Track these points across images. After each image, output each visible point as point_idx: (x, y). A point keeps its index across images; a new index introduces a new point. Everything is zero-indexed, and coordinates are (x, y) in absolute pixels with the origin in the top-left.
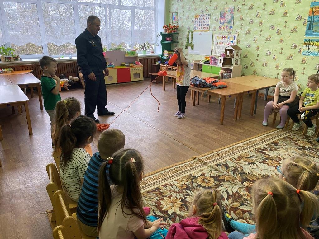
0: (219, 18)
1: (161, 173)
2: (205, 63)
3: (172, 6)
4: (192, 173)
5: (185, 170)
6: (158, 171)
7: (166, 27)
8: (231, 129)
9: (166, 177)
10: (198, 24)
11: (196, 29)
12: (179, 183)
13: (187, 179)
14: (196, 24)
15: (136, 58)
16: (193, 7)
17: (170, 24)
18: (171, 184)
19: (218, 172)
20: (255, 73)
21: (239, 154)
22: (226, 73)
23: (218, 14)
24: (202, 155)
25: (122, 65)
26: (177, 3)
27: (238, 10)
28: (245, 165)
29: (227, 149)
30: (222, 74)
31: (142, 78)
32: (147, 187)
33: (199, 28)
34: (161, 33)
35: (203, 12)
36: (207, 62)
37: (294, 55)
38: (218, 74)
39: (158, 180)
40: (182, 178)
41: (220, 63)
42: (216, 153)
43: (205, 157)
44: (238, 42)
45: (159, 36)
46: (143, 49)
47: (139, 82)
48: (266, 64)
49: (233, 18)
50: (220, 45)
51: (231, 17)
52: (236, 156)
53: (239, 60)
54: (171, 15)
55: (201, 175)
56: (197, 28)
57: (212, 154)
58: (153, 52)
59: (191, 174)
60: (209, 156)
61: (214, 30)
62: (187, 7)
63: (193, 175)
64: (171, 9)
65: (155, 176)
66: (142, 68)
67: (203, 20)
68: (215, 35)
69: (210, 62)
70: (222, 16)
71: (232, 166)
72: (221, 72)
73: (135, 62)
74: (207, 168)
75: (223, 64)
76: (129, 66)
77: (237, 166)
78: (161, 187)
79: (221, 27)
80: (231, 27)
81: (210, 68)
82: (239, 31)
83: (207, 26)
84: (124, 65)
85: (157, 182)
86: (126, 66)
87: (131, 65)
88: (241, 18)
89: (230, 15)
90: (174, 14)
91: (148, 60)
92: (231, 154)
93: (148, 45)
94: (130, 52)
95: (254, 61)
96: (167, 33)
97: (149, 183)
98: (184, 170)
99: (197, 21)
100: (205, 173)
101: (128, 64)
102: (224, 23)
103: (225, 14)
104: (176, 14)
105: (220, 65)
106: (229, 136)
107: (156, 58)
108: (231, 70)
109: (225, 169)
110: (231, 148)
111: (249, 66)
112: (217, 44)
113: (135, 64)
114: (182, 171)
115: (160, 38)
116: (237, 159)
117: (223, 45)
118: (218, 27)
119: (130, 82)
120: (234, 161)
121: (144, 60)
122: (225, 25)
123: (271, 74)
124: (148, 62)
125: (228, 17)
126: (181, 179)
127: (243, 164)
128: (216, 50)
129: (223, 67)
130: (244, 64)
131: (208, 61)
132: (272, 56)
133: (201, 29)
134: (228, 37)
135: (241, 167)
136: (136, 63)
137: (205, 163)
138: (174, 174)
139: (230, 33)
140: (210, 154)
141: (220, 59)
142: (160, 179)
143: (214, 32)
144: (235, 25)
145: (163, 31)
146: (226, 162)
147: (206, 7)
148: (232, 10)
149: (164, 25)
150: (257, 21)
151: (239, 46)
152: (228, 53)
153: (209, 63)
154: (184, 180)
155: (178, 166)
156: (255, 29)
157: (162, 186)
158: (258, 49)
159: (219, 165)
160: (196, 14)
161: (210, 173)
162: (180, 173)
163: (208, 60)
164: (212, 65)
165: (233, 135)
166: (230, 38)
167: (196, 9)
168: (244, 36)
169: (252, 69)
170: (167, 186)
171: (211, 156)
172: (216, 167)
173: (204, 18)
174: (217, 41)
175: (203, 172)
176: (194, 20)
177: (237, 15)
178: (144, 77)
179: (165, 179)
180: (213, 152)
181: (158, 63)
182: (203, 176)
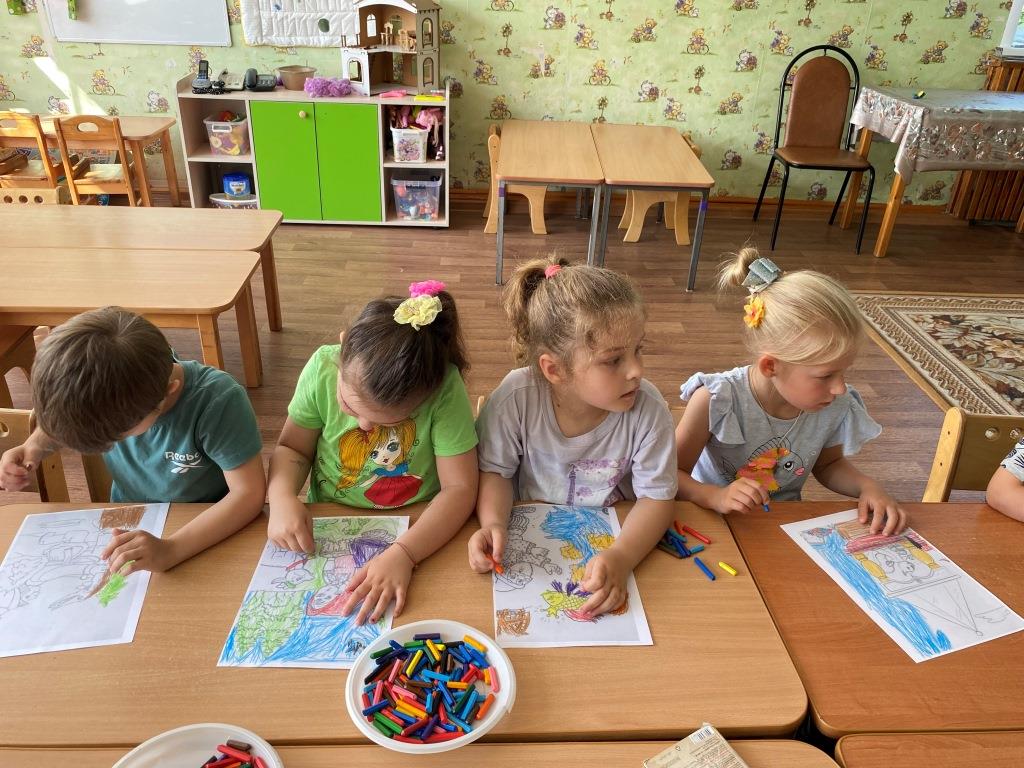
20: (500, 112)
37: (660, 22)
41: (354, 78)
48: (547, 68)
53: (435, 58)
81: (306, 116)
95: (491, 59)
111: (470, 84)
123: (573, 105)
132: (572, 28)
141: (344, 57)
152: (372, 27)
169: (482, 94)
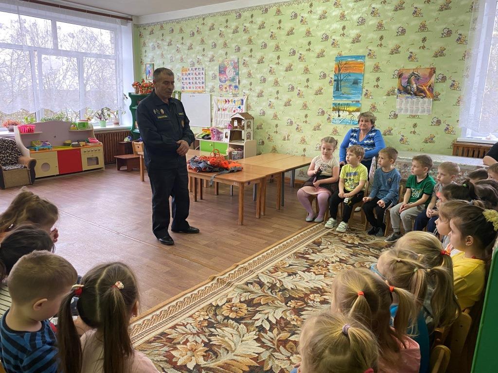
0: (217, 73)
1: (163, 309)
2: (203, 138)
3: (144, 54)
4: (213, 301)
5: (201, 298)
6: (157, 307)
7: (136, 85)
8: (255, 230)
9: (173, 314)
10: (188, 81)
11: (185, 89)
12: (195, 319)
13: (206, 312)
14: (185, 81)
15: (89, 132)
16: (178, 56)
17: (143, 81)
18: (184, 324)
19: (249, 293)
20: (274, 150)
21: (273, 264)
22: (236, 152)
23: (217, 68)
24: (223, 273)
25: (65, 145)
26: (151, 49)
27: (244, 63)
28: (284, 278)
29: (256, 259)
30: (230, 153)
31: (101, 164)
32: (145, 335)
33: (190, 88)
34: (130, 94)
35: (193, 64)
36: (206, 137)
37: (322, 124)
38: (225, 153)
39: (161, 321)
40: (198, 311)
41: (226, 137)
42: (242, 266)
43: (227, 275)
44: (248, 107)
45: (127, 98)
46: (101, 119)
47: (97, 172)
48: (288, 138)
49: (237, 74)
50: (223, 113)
51: (235, 74)
52: (270, 266)
53: (252, 133)
54: (144, 67)
55: (227, 302)
56: (187, 88)
57: (237, 269)
58: (118, 124)
59: (211, 304)
60: (233, 272)
61: (212, 90)
62: (169, 56)
63: (214, 304)
64: (144, 58)
65: (155, 316)
66: (101, 148)
67: (194, 76)
68: (213, 97)
69: (210, 136)
70: (222, 71)
71: (268, 282)
72: (228, 150)
73: (89, 138)
74: (233, 290)
75: (231, 139)
76: (78, 145)
77: (275, 281)
78: (167, 331)
79: (222, 86)
80: (236, 87)
81: (212, 145)
82: (247, 92)
83: (201, 85)
84: (69, 145)
85: (160, 324)
86: (73, 146)
87: (82, 143)
88: (250, 75)
89: (233, 70)
90: (149, 65)
91: (110, 135)
92: (263, 265)
93: (109, 113)
94: (80, 124)
95: (273, 134)
96: (140, 93)
97: (147, 329)
98: (199, 300)
99: (186, 77)
100: (232, 299)
101: (77, 143)
102: (225, 81)
103: (225, 68)
104: (152, 66)
105: (227, 141)
106: (255, 239)
107: (123, 132)
108: (242, 147)
109: (259, 288)
110: (260, 256)
111: (266, 141)
112: (219, 110)
113: (89, 142)
114: (196, 301)
115: (129, 102)
116: (273, 270)
117: (226, 112)
118: (217, 87)
119: (82, 171)
120: (269, 274)
121: (104, 136)
122: (228, 83)
123: (295, 150)
124: (111, 139)
125: (230, 73)
126: (197, 313)
127: (282, 277)
128: (218, 119)
129: (230, 143)
130: (258, 138)
131: (208, 135)
132: (295, 126)
133: (192, 89)
134: (233, 100)
135: (280, 281)
136: (90, 140)
137: (229, 284)
138: (185, 307)
139: (235, 95)
140: (233, 269)
141: (224, 131)
142: (164, 320)
143: (212, 93)
144: (241, 84)
145: (133, 91)
146: (258, 278)
147: (198, 57)
148: (235, 63)
149: (133, 82)
150: (271, 79)
151: (250, 112)
152: (236, 123)
153: (210, 139)
154: (202, 313)
155: (189, 295)
156: (269, 89)
157: (170, 328)
158: (275, 117)
159: (249, 283)
160: (183, 67)
161: (238, 297)
162: (195, 304)
163: (207, 133)
164: (214, 141)
165: (260, 238)
166: (236, 103)
167: (182, 60)
168: (255, 99)
169: (269, 145)
170: (177, 327)
171: (235, 272)
172: (246, 286)
173: (196, 73)
174: (218, 107)
175: (229, 297)
176: (180, 75)
177: (243, 71)
178: (106, 163)
179: (172, 317)
180: (238, 266)
181: (127, 140)
182: (230, 303)
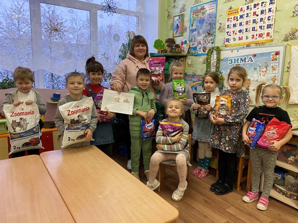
3: (172, 4)
10: (238, 28)
11: (231, 41)
54: (171, 22)
56: (234, 39)
67: (252, 18)
83: (266, 31)
99: (234, 22)
104: (181, 18)
160: (231, 8)
173: (255, 13)
176: (225, 21)
